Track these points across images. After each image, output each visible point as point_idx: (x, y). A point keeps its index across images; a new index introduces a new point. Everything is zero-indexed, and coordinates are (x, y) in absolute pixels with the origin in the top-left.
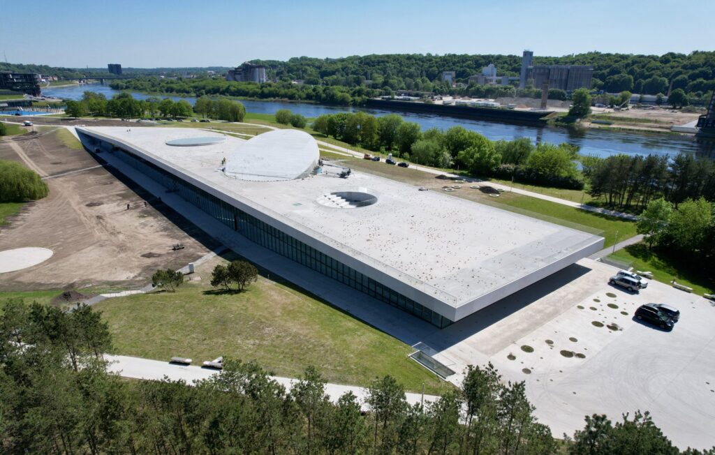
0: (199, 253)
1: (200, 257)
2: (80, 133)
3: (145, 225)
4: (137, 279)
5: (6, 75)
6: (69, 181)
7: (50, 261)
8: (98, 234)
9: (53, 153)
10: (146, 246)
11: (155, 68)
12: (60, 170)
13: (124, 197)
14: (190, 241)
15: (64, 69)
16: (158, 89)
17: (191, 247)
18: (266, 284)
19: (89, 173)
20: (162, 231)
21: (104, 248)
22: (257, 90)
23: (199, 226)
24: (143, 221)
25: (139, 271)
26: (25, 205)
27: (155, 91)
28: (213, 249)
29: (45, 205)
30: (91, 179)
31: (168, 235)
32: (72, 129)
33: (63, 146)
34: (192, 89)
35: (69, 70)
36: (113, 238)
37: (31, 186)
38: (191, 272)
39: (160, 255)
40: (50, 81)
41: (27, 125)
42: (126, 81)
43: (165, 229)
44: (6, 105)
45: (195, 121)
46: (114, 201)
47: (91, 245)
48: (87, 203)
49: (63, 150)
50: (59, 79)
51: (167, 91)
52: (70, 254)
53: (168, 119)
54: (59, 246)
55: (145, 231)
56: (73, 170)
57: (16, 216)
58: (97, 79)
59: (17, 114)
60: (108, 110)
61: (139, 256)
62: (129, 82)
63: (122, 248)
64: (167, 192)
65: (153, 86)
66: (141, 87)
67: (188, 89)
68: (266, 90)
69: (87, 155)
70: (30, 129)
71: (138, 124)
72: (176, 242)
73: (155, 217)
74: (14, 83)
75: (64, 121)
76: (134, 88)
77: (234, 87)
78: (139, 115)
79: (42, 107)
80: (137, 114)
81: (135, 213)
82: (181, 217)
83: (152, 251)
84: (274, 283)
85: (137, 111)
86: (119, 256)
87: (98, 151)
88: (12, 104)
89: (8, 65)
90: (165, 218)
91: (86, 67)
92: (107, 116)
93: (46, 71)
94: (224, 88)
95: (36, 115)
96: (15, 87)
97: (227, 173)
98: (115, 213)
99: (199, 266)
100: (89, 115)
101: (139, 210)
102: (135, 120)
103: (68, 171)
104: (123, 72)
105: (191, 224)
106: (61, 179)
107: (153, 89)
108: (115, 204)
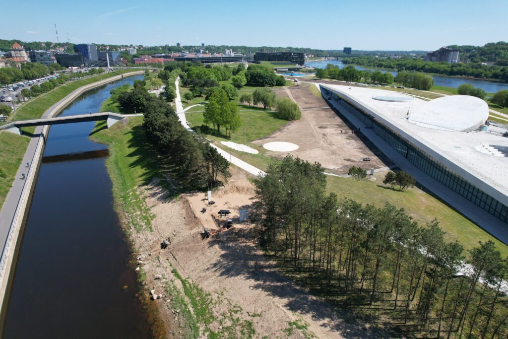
0: (379, 166)
1: (379, 168)
2: (322, 88)
3: (349, 144)
4: (339, 170)
5: (290, 54)
6: (311, 113)
7: (297, 151)
8: (322, 143)
9: (305, 97)
10: (347, 155)
11: (373, 50)
12: (308, 107)
13: (340, 126)
14: (374, 158)
15: (318, 51)
16: (372, 64)
17: (375, 161)
18: (419, 192)
19: (322, 110)
20: (358, 149)
21: (324, 151)
22: (448, 69)
23: (382, 151)
24: (348, 141)
25: (341, 166)
26: (289, 122)
27: (370, 66)
28: (388, 166)
29: (298, 123)
30: (323, 113)
31: (361, 152)
32: (317, 85)
33: (311, 94)
34: (396, 66)
35: (321, 51)
36: (330, 147)
37: (294, 112)
38: (371, 175)
39: (354, 161)
40: (310, 58)
41: (295, 81)
42: (352, 58)
43: (361, 148)
44: (287, 70)
45: (394, 87)
46: (334, 128)
47: (317, 148)
48: (319, 126)
49: (311, 96)
50: (315, 56)
51: (378, 66)
52: (306, 150)
53: (376, 84)
54: (302, 145)
55: (349, 147)
56: (314, 107)
57: (285, 126)
58: (335, 57)
59: (292, 75)
60: (339, 75)
61: (342, 159)
62: (354, 59)
63: (334, 153)
64: (366, 128)
65: (369, 62)
66: (361, 63)
67: (393, 66)
68: (455, 69)
69: (323, 100)
70: (296, 83)
71: (356, 85)
72: (365, 157)
73: (356, 141)
74: (293, 58)
75: (314, 80)
76: (357, 63)
77: (429, 66)
78: (357, 80)
79: (303, 72)
80: (356, 79)
81: (344, 136)
82: (372, 143)
83: (350, 158)
84: (425, 193)
85: (357, 77)
86: (332, 157)
87: (329, 99)
88: (290, 70)
89: (291, 48)
90: (362, 143)
91: (330, 49)
92: (338, 79)
93: (309, 51)
94: (420, 66)
95: (300, 76)
96: (293, 60)
97: (409, 120)
98: (333, 134)
99: (377, 172)
100: (328, 78)
101: (347, 135)
102: (354, 83)
103: (312, 108)
104: (352, 53)
105: (378, 149)
106: (308, 111)
107: (369, 64)
108: (334, 129)
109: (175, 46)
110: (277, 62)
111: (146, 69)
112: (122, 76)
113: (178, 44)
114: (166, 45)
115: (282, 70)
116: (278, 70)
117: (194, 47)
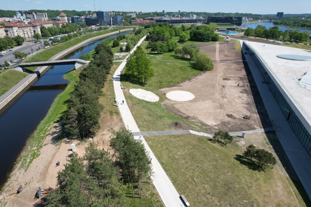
0: (255, 126)
1: (254, 129)
2: (244, 44)
3: (240, 97)
5: (232, 18)
6: (224, 65)
8: (217, 96)
9: (228, 51)
10: (232, 110)
11: (302, 14)
12: (225, 60)
13: (241, 79)
14: (256, 116)
15: (258, 15)
16: (297, 25)
17: (254, 120)
19: (234, 63)
20: (246, 104)
21: (214, 104)
23: (267, 108)
24: (241, 95)
25: (219, 123)
26: (202, 72)
27: (295, 26)
28: (264, 127)
29: (208, 74)
30: (234, 66)
31: (247, 108)
32: (241, 41)
33: (234, 49)
35: (260, 15)
36: (221, 99)
37: (207, 65)
38: (242, 137)
39: (235, 118)
40: (249, 20)
41: (227, 38)
42: (282, 20)
43: (248, 104)
44: (226, 29)
45: (306, 44)
46: (235, 80)
47: (210, 100)
48: (224, 78)
49: (233, 50)
50: (253, 19)
51: (301, 26)
52: (199, 101)
53: (291, 42)
54: (199, 95)
55: (237, 101)
56: (230, 60)
57: (196, 76)
58: (269, 19)
60: (263, 34)
61: (225, 114)
62: (283, 21)
63: (221, 106)
64: (263, 82)
65: (295, 23)
66: (288, 24)
69: (240, 54)
70: (227, 40)
71: (273, 43)
72: (248, 114)
73: (248, 95)
74: (234, 21)
75: (242, 38)
76: (284, 24)
78: (276, 38)
79: (238, 31)
80: (275, 37)
81: (240, 89)
82: (261, 99)
83: (233, 114)
85: (276, 36)
86: (217, 110)
87: (246, 53)
88: (229, 29)
89: (238, 13)
90: (252, 97)
91: (267, 14)
92: (261, 37)
95: (234, 34)
96: (233, 23)
97: (301, 82)
98: (231, 86)
99: (249, 135)
100: (253, 36)
101: (243, 88)
102: (272, 41)
103: (228, 60)
104: (283, 16)
105: (263, 106)
108: (235, 81)
109: (161, 12)
110: (221, 23)
111: (134, 28)
112: (120, 31)
113: (163, 11)
114: (156, 12)
115: (222, 29)
116: (219, 29)
117: (173, 13)
